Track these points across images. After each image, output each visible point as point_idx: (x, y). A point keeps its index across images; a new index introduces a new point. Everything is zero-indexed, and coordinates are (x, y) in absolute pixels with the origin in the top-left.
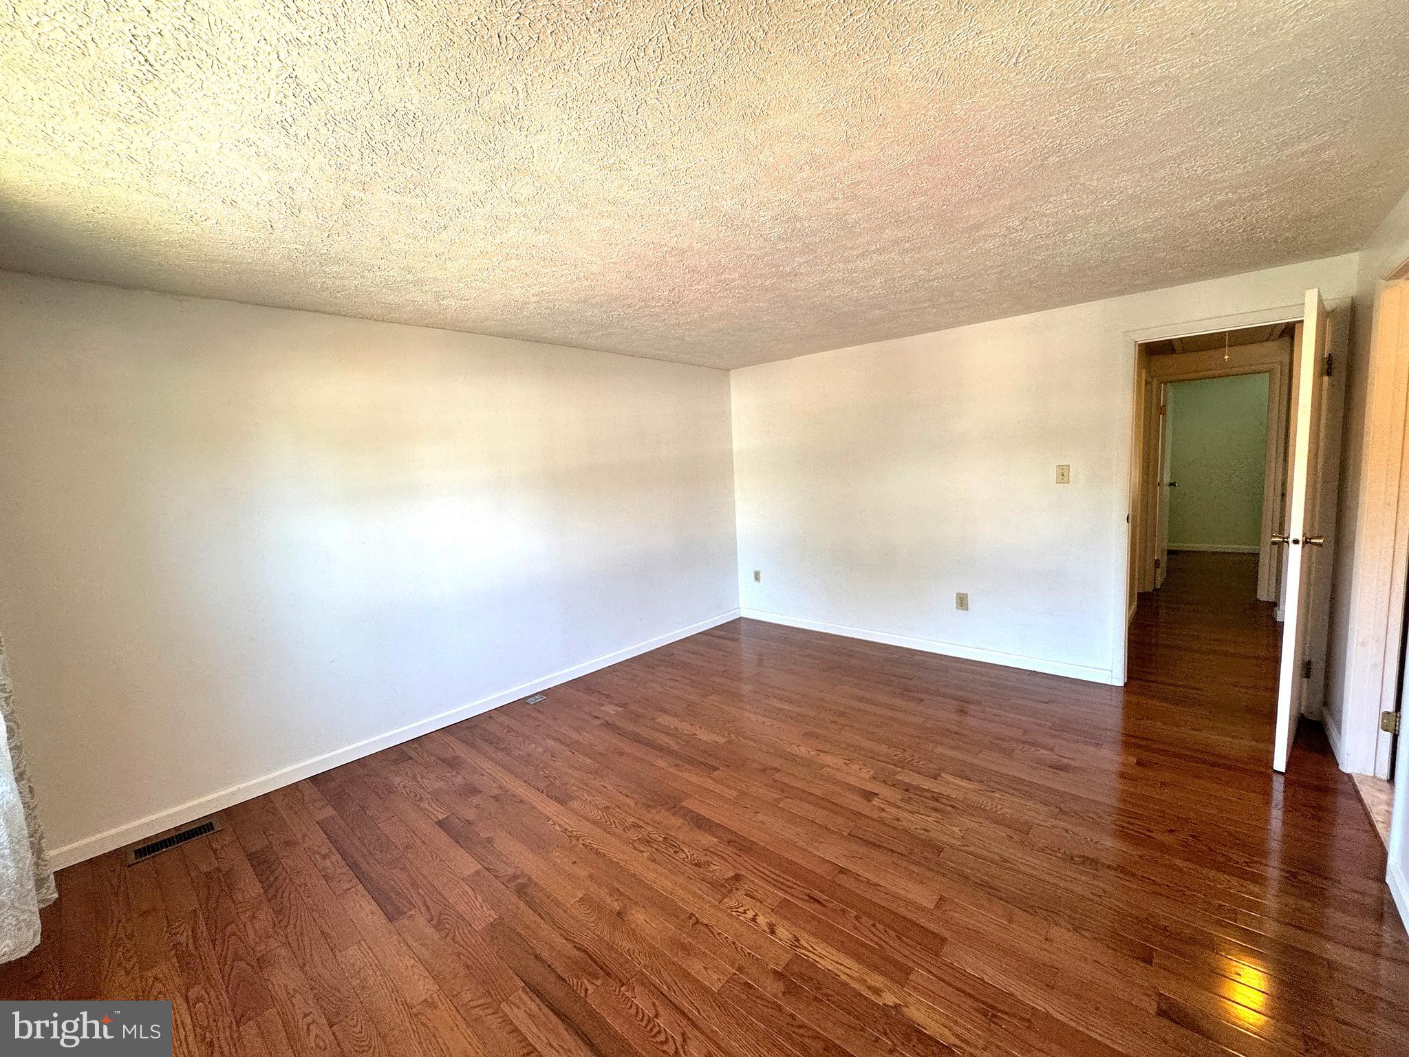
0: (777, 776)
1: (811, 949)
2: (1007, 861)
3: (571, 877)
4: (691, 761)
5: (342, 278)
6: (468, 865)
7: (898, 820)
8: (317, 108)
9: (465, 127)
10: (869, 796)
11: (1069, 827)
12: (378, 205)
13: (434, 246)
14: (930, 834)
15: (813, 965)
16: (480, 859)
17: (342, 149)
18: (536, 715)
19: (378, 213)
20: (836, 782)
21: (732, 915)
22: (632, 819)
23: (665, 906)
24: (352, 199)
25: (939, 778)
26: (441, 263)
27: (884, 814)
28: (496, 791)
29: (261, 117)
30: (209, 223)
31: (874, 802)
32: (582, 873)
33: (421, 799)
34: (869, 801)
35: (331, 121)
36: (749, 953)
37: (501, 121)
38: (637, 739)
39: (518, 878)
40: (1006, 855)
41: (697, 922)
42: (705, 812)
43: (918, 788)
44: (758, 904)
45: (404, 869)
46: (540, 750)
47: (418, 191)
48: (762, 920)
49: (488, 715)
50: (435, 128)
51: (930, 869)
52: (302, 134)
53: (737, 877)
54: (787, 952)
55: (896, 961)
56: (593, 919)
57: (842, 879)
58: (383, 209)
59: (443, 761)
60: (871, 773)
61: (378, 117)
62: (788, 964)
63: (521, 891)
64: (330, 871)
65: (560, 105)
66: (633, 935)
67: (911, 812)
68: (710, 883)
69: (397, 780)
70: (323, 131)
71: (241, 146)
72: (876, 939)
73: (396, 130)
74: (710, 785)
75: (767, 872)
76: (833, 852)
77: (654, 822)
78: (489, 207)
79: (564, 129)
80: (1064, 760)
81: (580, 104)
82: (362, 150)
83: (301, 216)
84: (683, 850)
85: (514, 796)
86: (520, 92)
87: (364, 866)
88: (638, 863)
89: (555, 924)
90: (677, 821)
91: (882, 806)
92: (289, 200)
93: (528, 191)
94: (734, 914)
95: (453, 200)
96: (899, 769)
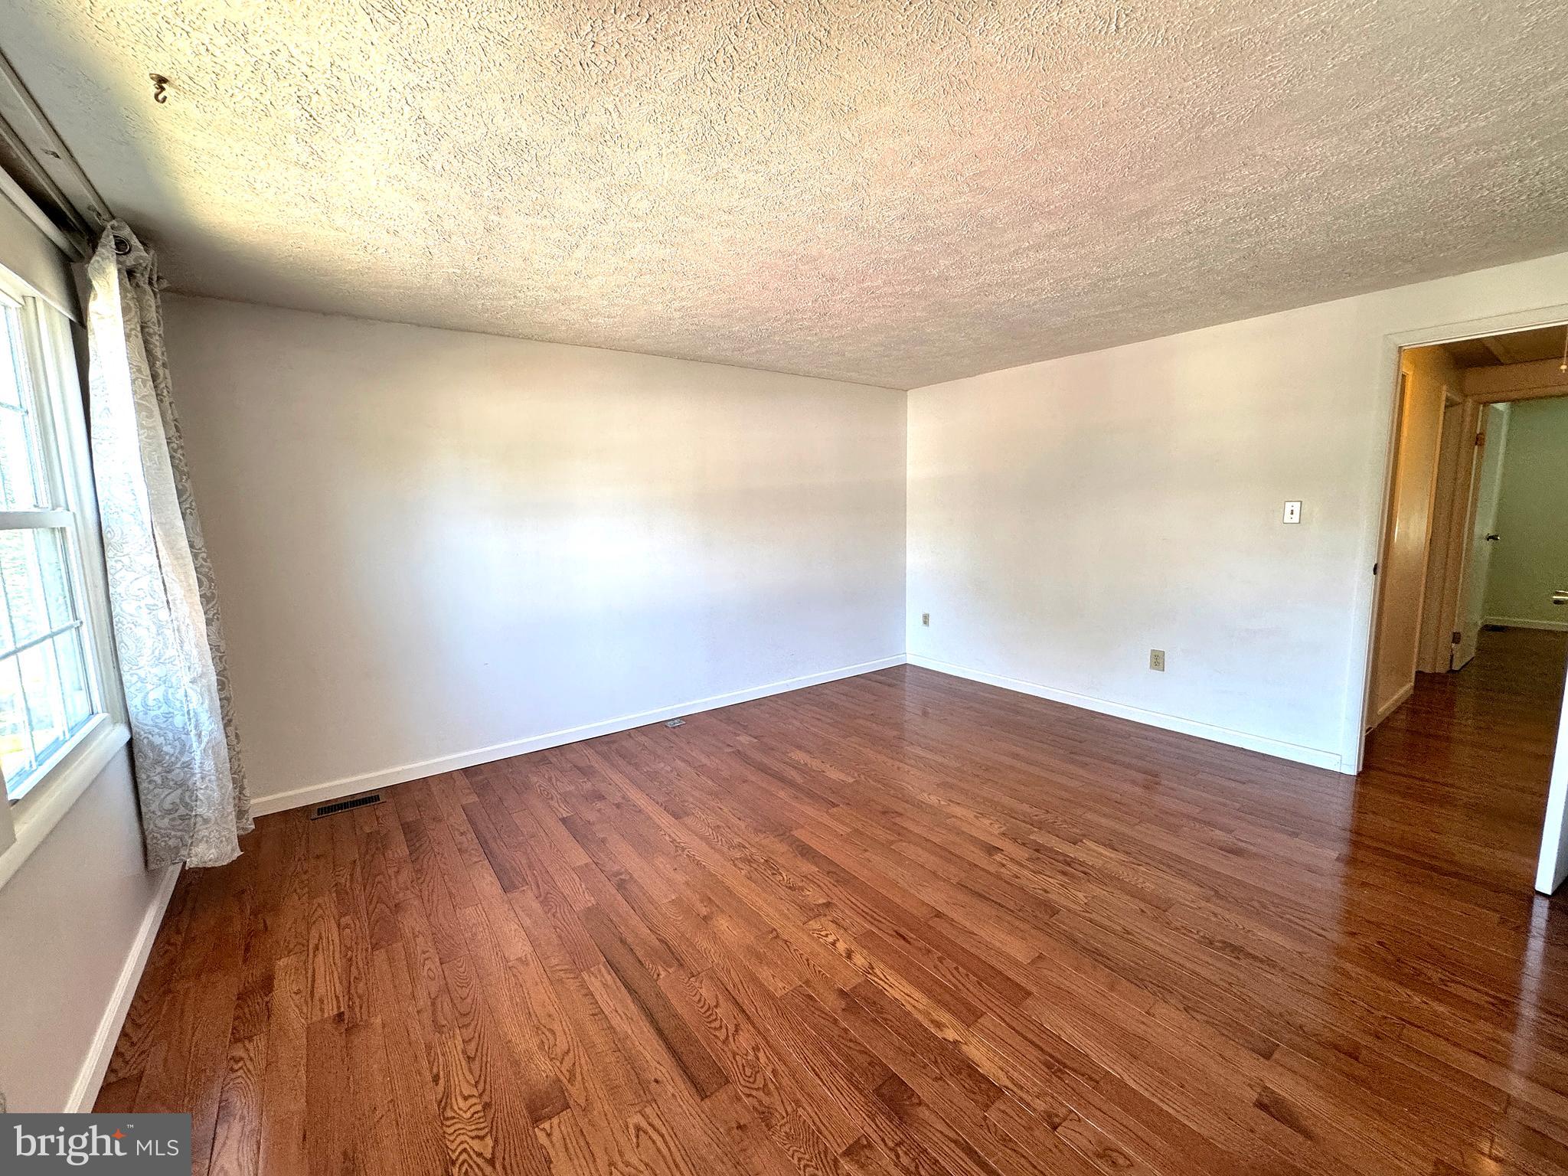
0: (898, 820)
1: (883, 978)
2: (1129, 933)
3: (669, 882)
4: (811, 795)
5: (499, 299)
6: (579, 857)
7: (1017, 877)
8: (445, 145)
9: (571, 149)
10: (992, 850)
11: (1219, 910)
12: (514, 228)
13: (572, 265)
14: (1049, 895)
15: (881, 993)
16: (592, 855)
17: (473, 178)
18: (673, 738)
19: (516, 235)
20: (960, 833)
21: (813, 937)
22: (740, 840)
23: (750, 918)
24: (491, 223)
25: (1079, 843)
26: (580, 280)
27: (1003, 870)
28: (620, 800)
29: (404, 155)
30: (380, 251)
31: (996, 857)
32: (680, 878)
33: (552, 798)
34: (991, 855)
35: (459, 153)
36: (820, 972)
37: (602, 141)
38: (764, 769)
39: (621, 874)
40: (1130, 927)
41: (777, 937)
42: (814, 844)
43: (1051, 850)
44: (842, 931)
45: (525, 853)
46: (668, 768)
47: (545, 212)
48: (841, 946)
49: (628, 734)
50: (546, 152)
51: (1036, 928)
52: (438, 167)
53: (828, 905)
54: (857, 975)
55: (969, 1004)
56: (680, 918)
57: (935, 923)
58: (519, 231)
59: (579, 768)
60: (1002, 829)
61: (496, 147)
62: (855, 987)
63: (621, 886)
64: (465, 845)
65: (651, 121)
66: (715, 938)
67: (1034, 872)
68: (798, 905)
69: (534, 779)
70: (454, 162)
71: (394, 182)
72: (953, 980)
73: (513, 155)
74: (826, 819)
75: (859, 904)
76: (935, 896)
77: (760, 845)
78: (612, 224)
79: (662, 143)
80: (1240, 844)
81: (669, 118)
82: (490, 177)
83: (452, 241)
84: (781, 874)
85: (634, 805)
86: (612, 112)
87: (493, 845)
88: (736, 880)
89: (644, 917)
90: (782, 847)
91: (1004, 862)
92: (440, 228)
93: (645, 205)
94: (815, 935)
95: (578, 219)
96: (1036, 829)
